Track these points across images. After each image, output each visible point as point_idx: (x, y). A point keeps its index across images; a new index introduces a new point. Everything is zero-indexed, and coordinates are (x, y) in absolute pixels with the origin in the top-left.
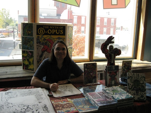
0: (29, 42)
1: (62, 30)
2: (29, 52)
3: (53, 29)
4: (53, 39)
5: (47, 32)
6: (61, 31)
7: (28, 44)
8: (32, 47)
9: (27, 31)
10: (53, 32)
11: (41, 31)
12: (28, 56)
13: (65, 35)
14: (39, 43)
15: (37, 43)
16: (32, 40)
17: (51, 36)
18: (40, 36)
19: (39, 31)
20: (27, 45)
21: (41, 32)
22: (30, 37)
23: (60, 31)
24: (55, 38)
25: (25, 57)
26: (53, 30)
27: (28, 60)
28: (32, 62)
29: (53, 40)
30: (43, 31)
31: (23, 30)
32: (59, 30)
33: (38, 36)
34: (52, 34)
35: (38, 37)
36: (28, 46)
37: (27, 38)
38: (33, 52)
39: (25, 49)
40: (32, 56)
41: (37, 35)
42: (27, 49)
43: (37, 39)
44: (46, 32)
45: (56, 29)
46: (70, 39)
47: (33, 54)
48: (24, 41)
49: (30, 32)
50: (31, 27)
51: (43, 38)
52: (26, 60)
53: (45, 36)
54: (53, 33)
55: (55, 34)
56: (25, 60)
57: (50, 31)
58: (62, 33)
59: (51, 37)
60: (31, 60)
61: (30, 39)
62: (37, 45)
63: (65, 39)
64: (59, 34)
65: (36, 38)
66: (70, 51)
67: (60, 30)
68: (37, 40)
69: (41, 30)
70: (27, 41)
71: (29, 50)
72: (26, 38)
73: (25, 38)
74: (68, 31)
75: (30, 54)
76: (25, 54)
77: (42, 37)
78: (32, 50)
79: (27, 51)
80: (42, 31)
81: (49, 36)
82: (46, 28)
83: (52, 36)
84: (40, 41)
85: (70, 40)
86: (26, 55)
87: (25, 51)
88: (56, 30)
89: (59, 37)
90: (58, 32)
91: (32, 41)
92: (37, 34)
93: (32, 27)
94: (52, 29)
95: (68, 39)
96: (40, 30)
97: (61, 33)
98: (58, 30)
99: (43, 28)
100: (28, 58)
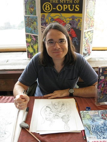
0: (33, 23)
1: (78, 5)
2: (33, 37)
3: (65, 4)
4: (64, 18)
5: (55, 9)
7: (31, 26)
8: (36, 30)
9: (29, 8)
10: (64, 8)
11: (47, 7)
12: (32, 42)
13: (82, 13)
14: (44, 25)
15: (42, 25)
16: (36, 20)
18: (46, 15)
19: (45, 7)
21: (48, 8)
22: (33, 16)
23: (75, 6)
24: (67, 18)
25: (29, 43)
26: (64, 6)
27: (32, 47)
28: (36, 50)
29: (64, 20)
30: (50, 7)
31: (25, 7)
32: (73, 5)
33: (43, 15)
34: (62, 12)
35: (44, 16)
36: (32, 29)
37: (30, 18)
38: (37, 36)
39: (28, 32)
40: (36, 42)
41: (41, 13)
42: (31, 33)
43: (42, 18)
44: (54, 9)
45: (69, 4)
46: (91, 19)
47: (37, 39)
48: (26, 22)
49: (32, 10)
50: (33, 2)
51: (51, 17)
52: (30, 46)
53: (53, 15)
54: (64, 10)
55: (67, 11)
56: (29, 46)
57: (59, 8)
58: (77, 9)
59: (61, 16)
60: (35, 47)
61: (33, 20)
62: (42, 28)
63: (81, 18)
64: (74, 12)
65: (41, 17)
66: (90, 36)
67: (75, 4)
68: (41, 21)
69: (47, 6)
70: (30, 21)
71: (33, 33)
72: (29, 17)
73: (28, 17)
74: (87, 6)
75: (34, 39)
76: (29, 39)
77: (49, 16)
78: (36, 34)
79: (30, 35)
80: (48, 7)
81: (58, 14)
82: (54, 2)
83: (63, 15)
84: (45, 23)
85: (89, 20)
86: (29, 40)
87: (28, 35)
88: (69, 6)
89: (73, 16)
90: (71, 8)
91: (35, 22)
92: (42, 11)
93: (35, 2)
94: (62, 4)
95: (86, 19)
96: (46, 6)
97: (76, 10)
98: (71, 5)
99: (50, 2)
100: (32, 44)
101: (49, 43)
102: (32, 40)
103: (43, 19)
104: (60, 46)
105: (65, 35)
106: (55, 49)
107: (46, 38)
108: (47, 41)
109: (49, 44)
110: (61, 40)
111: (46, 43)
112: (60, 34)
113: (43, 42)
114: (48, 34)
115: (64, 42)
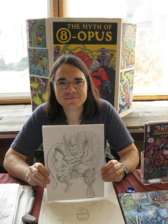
0: (41, 59)
1: (110, 33)
2: (42, 81)
3: (90, 30)
4: (89, 52)
5: (75, 37)
6: (107, 34)
7: (39, 64)
8: (45, 70)
9: (35, 37)
10: (89, 37)
11: (62, 35)
12: (40, 88)
13: (116, 44)
16: (45, 54)
17: (85, 45)
18: (62, 46)
19: (60, 35)
20: (38, 66)
21: (64, 37)
22: (41, 48)
23: (105, 34)
24: (94, 51)
25: (35, 90)
26: (89, 33)
27: (40, 96)
29: (89, 55)
30: (68, 34)
31: (30, 35)
32: (103, 33)
33: (56, 47)
34: (86, 42)
35: (58, 49)
36: (39, 68)
37: (36, 52)
38: (48, 79)
39: (33, 73)
40: (46, 89)
41: (54, 43)
42: (38, 74)
43: (55, 52)
44: (73, 37)
45: (96, 30)
46: (130, 53)
48: (31, 57)
49: (40, 39)
50: (42, 27)
51: (68, 50)
52: (37, 95)
53: (72, 47)
54: (89, 40)
55: (94, 41)
56: (35, 95)
57: (82, 36)
58: (109, 39)
59: (85, 48)
60: (45, 96)
61: (42, 54)
63: (115, 51)
64: (104, 42)
65: (53, 50)
66: (130, 78)
67: (106, 31)
68: (54, 56)
69: (64, 33)
70: (36, 57)
71: (42, 75)
72: (35, 50)
73: (33, 51)
74: (123, 34)
75: (44, 84)
76: (35, 83)
77: (65, 48)
78: (46, 76)
79: (37, 78)
80: (65, 35)
81: (81, 46)
82: (74, 27)
83: (88, 46)
85: (128, 54)
86: (36, 85)
87: (34, 78)
88: (97, 33)
89: (103, 48)
90: (100, 37)
91: (44, 58)
93: (45, 27)
94: (86, 31)
95: (123, 53)
96: (62, 33)
97: (107, 40)
98: (100, 32)
99: (68, 28)
100: (40, 92)
101: (60, 83)
102: (40, 85)
103: (58, 53)
104: (75, 89)
105: (84, 73)
106: (68, 93)
107: (54, 77)
108: (57, 80)
109: (59, 86)
110: (78, 80)
111: (55, 83)
112: (76, 71)
113: (51, 82)
114: (58, 70)
115: (82, 84)
